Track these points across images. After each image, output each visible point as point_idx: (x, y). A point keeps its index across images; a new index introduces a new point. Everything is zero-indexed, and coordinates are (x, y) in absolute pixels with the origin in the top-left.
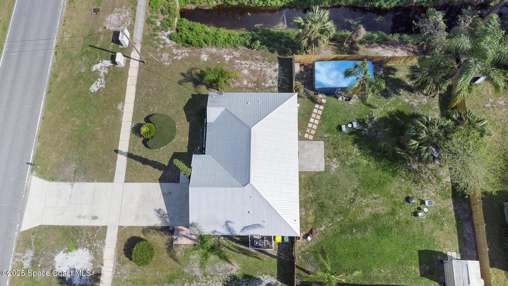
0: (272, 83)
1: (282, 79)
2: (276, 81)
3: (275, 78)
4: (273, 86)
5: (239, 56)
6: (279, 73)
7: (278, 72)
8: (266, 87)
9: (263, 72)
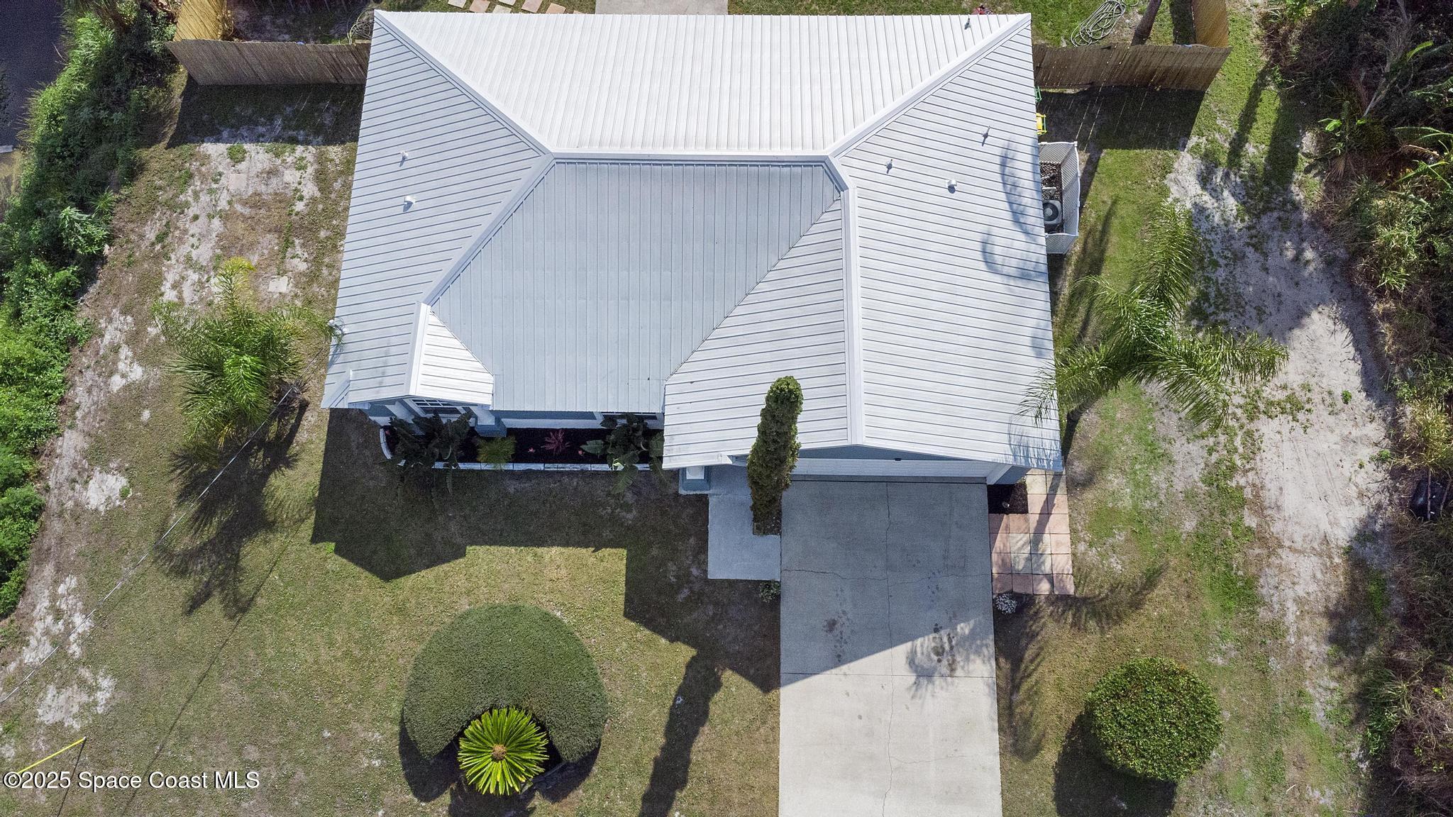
0: (302, 168)
1: (284, 129)
2: (293, 151)
3: (277, 155)
4: (316, 166)
5: (129, 319)
6: (251, 141)
7: (246, 146)
8: (318, 194)
9: (239, 208)
